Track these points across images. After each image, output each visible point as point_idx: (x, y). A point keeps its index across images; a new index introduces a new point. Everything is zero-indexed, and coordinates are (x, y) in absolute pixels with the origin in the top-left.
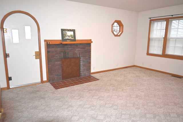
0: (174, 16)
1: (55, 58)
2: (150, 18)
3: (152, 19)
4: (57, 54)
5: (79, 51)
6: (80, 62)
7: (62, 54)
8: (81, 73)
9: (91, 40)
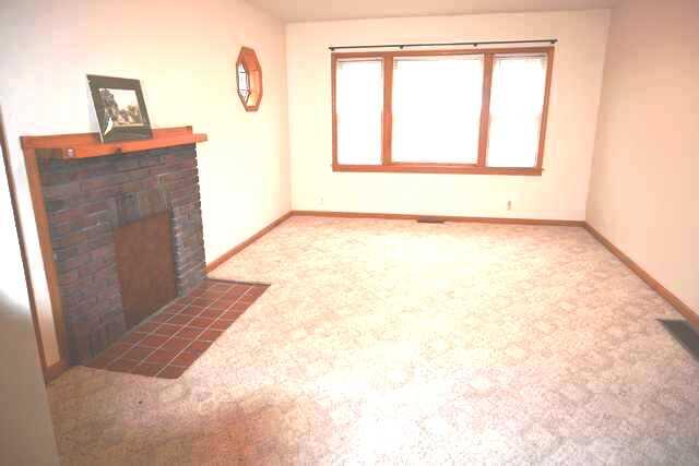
0: (405, 49)
1: (85, 229)
2: (332, 49)
3: (337, 51)
4: (92, 212)
5: (166, 179)
6: (171, 232)
7: (112, 203)
8: (180, 277)
9: (189, 128)
